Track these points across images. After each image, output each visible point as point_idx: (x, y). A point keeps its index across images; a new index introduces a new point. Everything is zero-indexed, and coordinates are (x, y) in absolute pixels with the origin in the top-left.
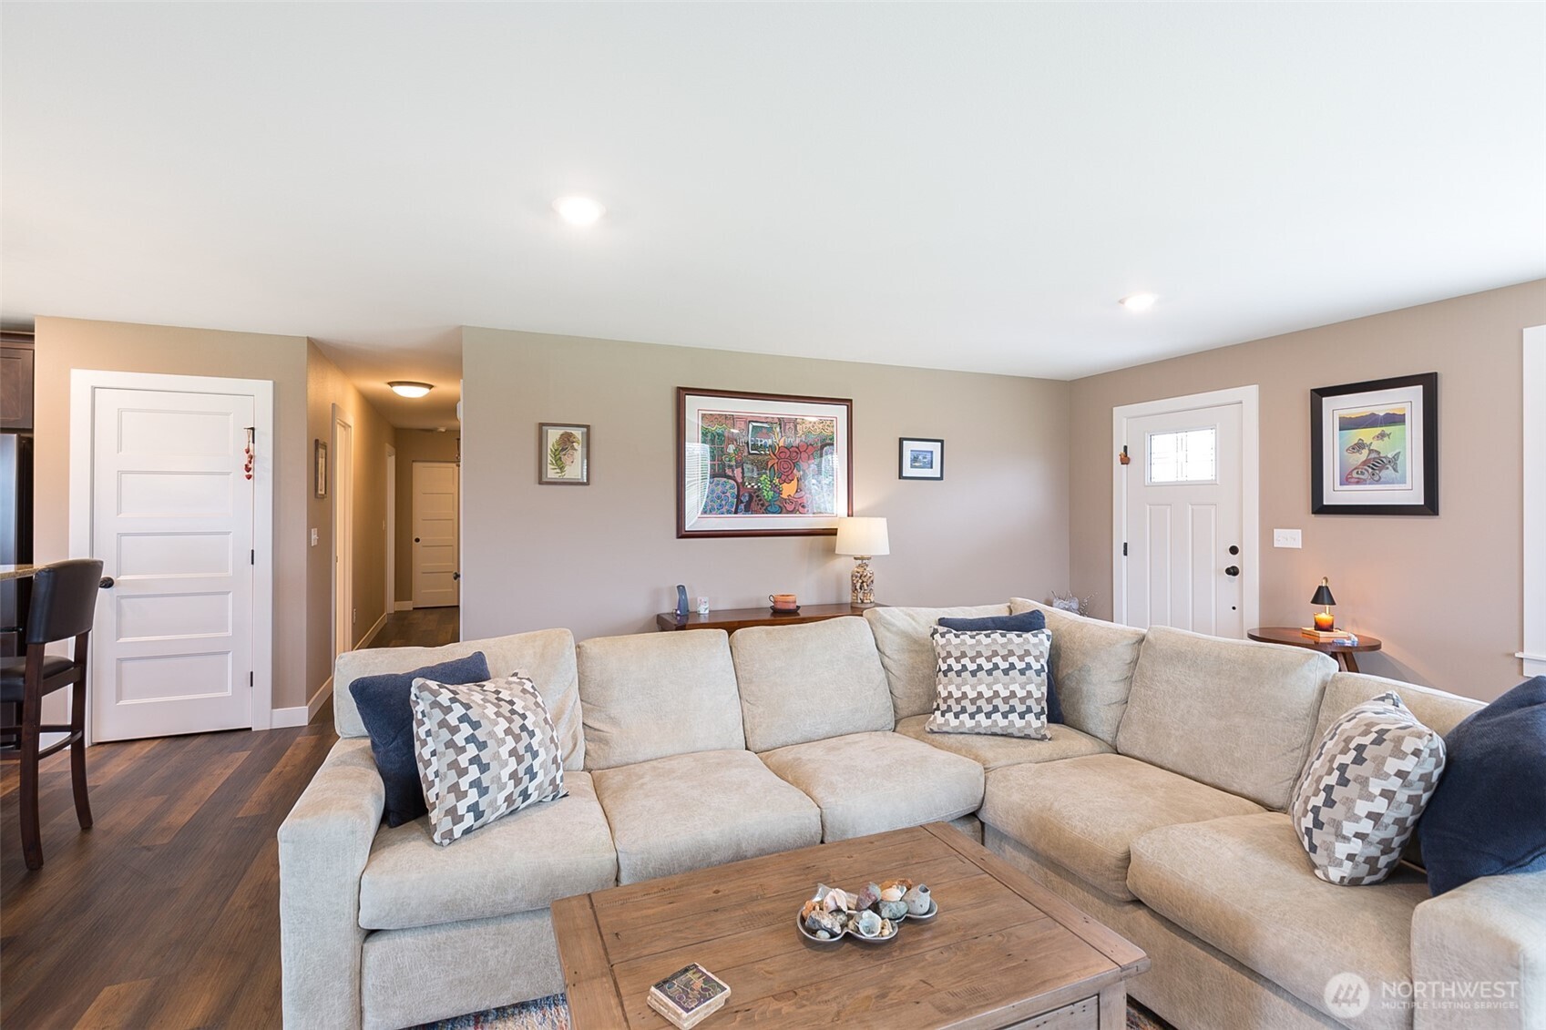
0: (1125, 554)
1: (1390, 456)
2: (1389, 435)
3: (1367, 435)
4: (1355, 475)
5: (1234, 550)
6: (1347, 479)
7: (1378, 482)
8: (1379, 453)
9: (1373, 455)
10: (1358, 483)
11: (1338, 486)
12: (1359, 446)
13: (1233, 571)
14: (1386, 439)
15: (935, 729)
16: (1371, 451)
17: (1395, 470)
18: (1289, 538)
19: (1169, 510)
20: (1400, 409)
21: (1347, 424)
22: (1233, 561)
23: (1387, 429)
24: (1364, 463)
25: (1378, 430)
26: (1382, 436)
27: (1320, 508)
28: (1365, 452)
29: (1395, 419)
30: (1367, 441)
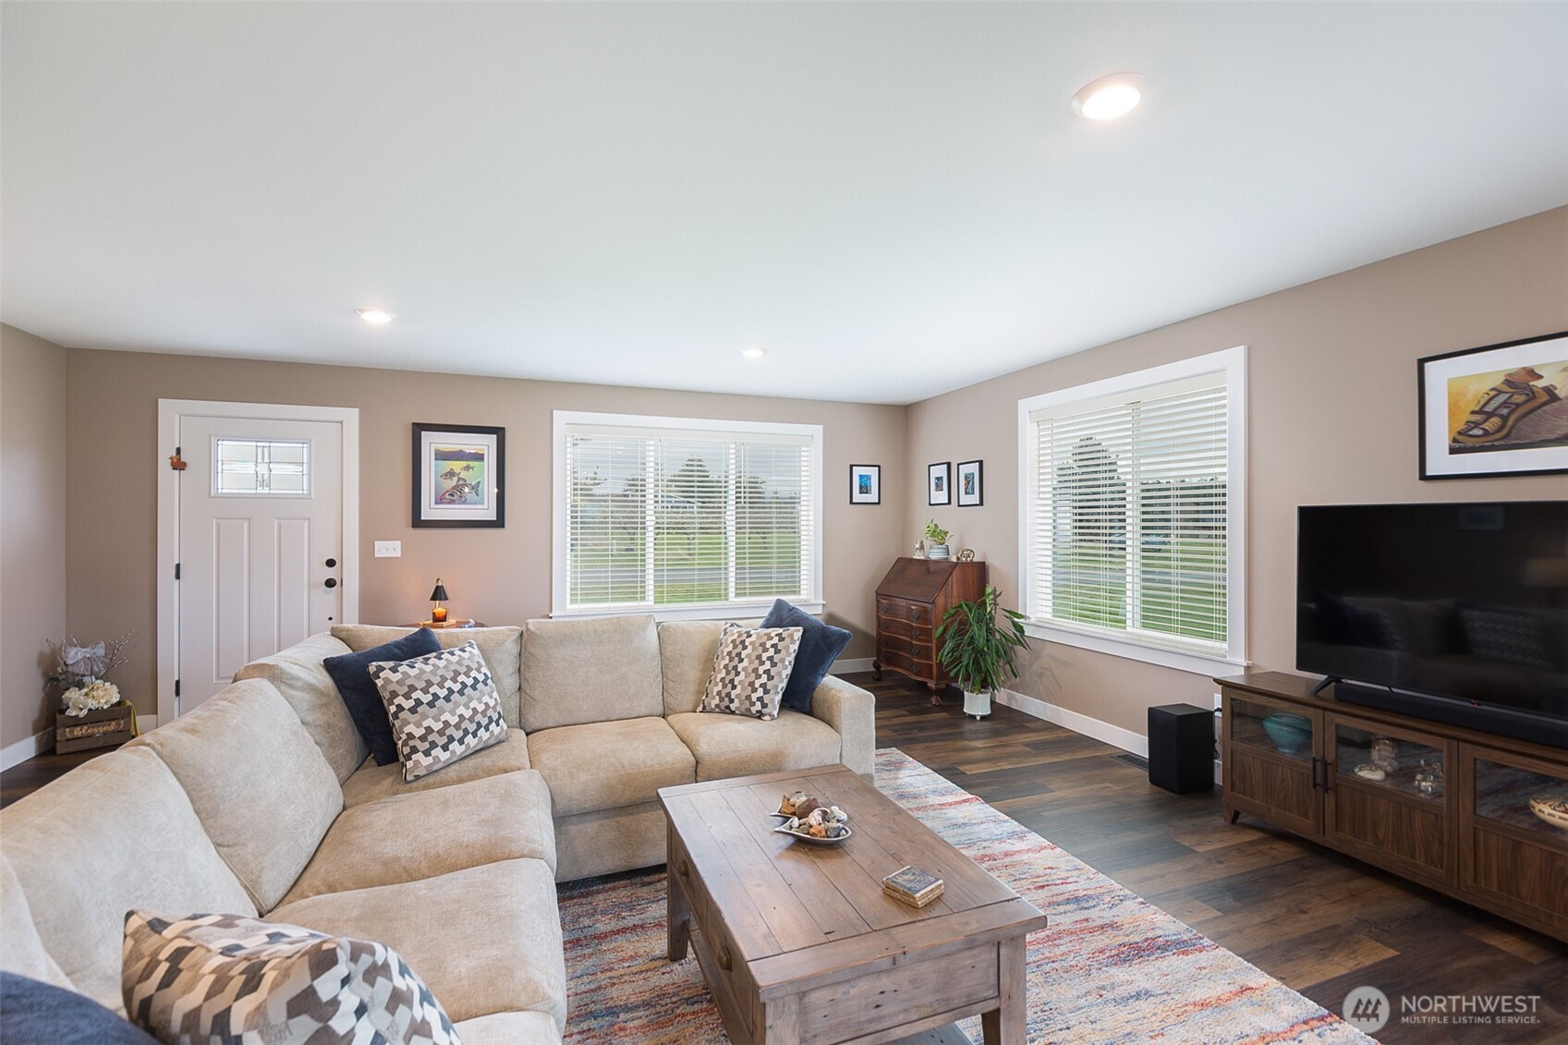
0: (178, 577)
1: (473, 484)
2: (473, 468)
3: (457, 466)
4: (447, 496)
5: (331, 563)
6: (441, 500)
7: (464, 502)
8: (465, 481)
9: (461, 482)
10: (449, 503)
11: (433, 505)
12: (451, 474)
13: (330, 583)
14: (471, 470)
15: (421, 774)
16: (459, 479)
17: (477, 495)
18: (388, 549)
19: (246, 525)
20: (480, 450)
21: (442, 456)
22: (331, 573)
23: (472, 464)
24: (454, 488)
25: (464, 464)
26: (468, 468)
27: (418, 522)
28: (455, 479)
29: (479, 457)
30: (457, 471)
